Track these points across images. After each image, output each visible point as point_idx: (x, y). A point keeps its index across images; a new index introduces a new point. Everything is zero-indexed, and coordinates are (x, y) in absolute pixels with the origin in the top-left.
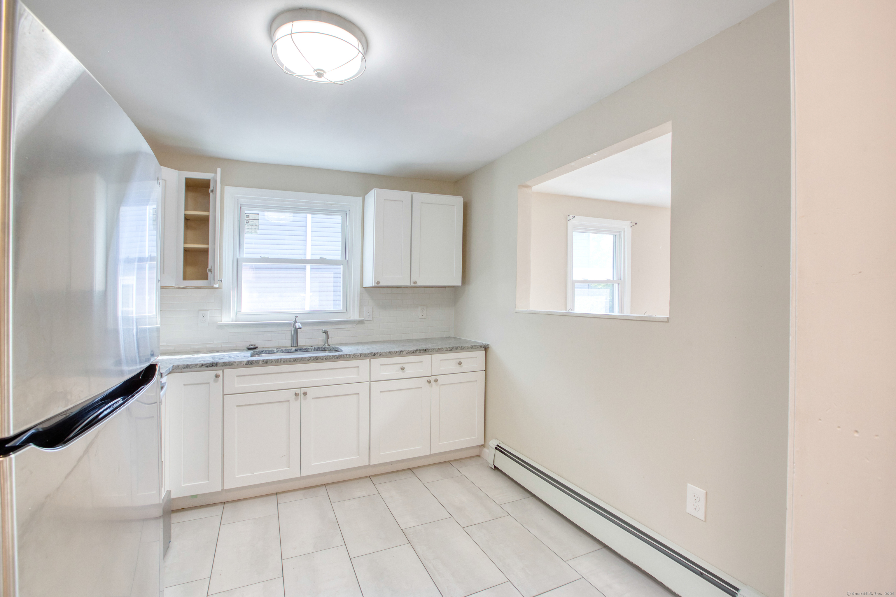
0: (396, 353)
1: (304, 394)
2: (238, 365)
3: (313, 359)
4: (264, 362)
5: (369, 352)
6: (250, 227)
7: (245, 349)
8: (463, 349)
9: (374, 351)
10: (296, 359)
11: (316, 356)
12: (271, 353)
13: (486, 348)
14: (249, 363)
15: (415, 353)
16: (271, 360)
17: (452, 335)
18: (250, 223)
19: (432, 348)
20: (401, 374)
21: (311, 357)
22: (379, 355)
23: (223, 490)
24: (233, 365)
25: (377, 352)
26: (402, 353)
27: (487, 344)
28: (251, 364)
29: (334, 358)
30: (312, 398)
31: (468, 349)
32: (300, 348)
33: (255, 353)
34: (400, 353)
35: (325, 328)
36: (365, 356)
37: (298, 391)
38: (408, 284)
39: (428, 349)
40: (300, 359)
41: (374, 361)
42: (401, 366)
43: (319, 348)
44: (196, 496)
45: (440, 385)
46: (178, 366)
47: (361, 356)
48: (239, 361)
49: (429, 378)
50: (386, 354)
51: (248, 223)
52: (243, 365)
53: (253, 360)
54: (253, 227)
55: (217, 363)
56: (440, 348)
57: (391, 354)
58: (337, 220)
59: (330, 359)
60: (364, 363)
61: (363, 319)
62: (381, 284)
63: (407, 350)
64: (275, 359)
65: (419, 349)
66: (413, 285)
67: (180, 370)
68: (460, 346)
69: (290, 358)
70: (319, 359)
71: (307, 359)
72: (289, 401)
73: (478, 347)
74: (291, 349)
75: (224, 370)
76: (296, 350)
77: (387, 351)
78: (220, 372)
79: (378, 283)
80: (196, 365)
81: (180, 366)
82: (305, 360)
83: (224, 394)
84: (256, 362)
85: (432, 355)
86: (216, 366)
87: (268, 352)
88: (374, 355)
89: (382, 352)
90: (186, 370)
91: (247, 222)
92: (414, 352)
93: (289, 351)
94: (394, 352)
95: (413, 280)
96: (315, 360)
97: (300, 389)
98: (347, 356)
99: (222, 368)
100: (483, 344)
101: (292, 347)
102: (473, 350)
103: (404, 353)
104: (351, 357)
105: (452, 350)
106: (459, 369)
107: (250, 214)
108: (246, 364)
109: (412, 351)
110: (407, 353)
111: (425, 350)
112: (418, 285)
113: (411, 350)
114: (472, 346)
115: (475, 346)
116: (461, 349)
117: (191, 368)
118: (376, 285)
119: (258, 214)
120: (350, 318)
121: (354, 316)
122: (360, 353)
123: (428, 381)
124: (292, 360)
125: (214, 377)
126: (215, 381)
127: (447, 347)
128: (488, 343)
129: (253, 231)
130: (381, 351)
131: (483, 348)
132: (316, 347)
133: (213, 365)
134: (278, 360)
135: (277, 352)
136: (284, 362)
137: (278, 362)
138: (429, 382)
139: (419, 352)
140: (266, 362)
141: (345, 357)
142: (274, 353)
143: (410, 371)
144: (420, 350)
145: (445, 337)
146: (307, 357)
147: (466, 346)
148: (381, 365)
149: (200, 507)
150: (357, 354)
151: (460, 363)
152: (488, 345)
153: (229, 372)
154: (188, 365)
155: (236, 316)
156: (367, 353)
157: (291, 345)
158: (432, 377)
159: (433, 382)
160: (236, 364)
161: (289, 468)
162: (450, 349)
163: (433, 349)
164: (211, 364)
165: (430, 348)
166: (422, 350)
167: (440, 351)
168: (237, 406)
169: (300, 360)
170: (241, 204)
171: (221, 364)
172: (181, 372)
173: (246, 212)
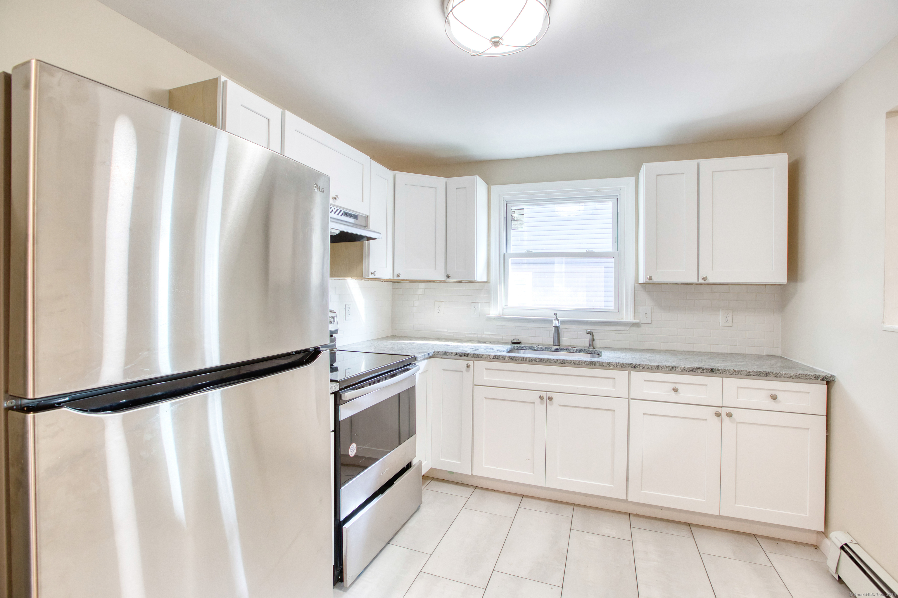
0: (665, 368)
1: (550, 399)
2: (486, 358)
3: (559, 362)
4: (509, 358)
5: (629, 363)
6: (516, 222)
7: (508, 343)
8: (781, 377)
9: (635, 362)
10: (541, 360)
11: (563, 360)
12: (531, 349)
13: (829, 382)
14: (496, 358)
15: (695, 372)
16: (517, 357)
17: (779, 353)
18: (516, 219)
19: (722, 368)
20: (673, 397)
21: (557, 360)
22: (641, 368)
23: (472, 474)
24: (482, 357)
25: (639, 364)
26: (674, 369)
27: (829, 376)
28: (498, 359)
29: (584, 364)
30: (559, 405)
31: (789, 377)
32: (561, 347)
33: (516, 348)
34: (672, 369)
35: (590, 328)
36: (622, 367)
37: (544, 394)
38: (694, 280)
39: (717, 369)
40: (546, 360)
41: (634, 374)
42: (674, 386)
43: (581, 350)
44: (452, 473)
45: (737, 422)
46: (438, 352)
47: (618, 367)
48: (487, 355)
49: (719, 410)
50: (651, 367)
51: (514, 219)
52: (491, 359)
53: (500, 356)
54: (519, 222)
55: (468, 353)
56: (736, 370)
57: (658, 369)
58: (608, 206)
59: (579, 364)
60: (623, 374)
61: (638, 321)
62: (655, 280)
63: (683, 366)
64: (520, 357)
65: (701, 367)
66: (703, 281)
67: (440, 356)
68: (774, 372)
69: (536, 358)
70: (567, 363)
71: (554, 361)
72: (534, 403)
73: (812, 377)
74: (551, 348)
75: (475, 361)
76: (557, 350)
77: (653, 364)
78: (471, 363)
79: (650, 278)
80: (452, 353)
81: (439, 352)
82: (551, 361)
83: (475, 383)
84: (502, 358)
85: (723, 378)
86: (468, 357)
87: (528, 348)
88: (635, 367)
89: (646, 365)
90: (444, 356)
91: (513, 217)
92: (693, 371)
93: (549, 350)
94: (663, 367)
95: (702, 275)
96: (562, 363)
97: (546, 392)
98: (599, 363)
99: (473, 359)
100: (822, 374)
101: (553, 345)
102: (799, 380)
103: (677, 370)
104: (605, 366)
105: (759, 376)
106: (771, 405)
107: (516, 210)
108: (493, 358)
109: (691, 369)
110: (682, 371)
111: (712, 370)
112: (711, 281)
113: (688, 367)
114: (798, 375)
115: (804, 374)
116: (776, 377)
117: (448, 355)
118: (648, 281)
119: (523, 209)
120: (622, 319)
121: (628, 316)
122: (616, 362)
123: (716, 413)
124: (538, 361)
125: (466, 367)
126: (468, 371)
127: (750, 371)
128: (833, 374)
129: (519, 226)
130: (646, 363)
131: (822, 380)
132: (579, 348)
133: (465, 355)
134: (523, 358)
135: (537, 349)
136: (529, 361)
137: (523, 361)
138: (718, 415)
139: (702, 371)
140: (511, 359)
141: (598, 364)
142: (534, 350)
143: (686, 394)
144: (703, 369)
145: (764, 354)
146: (553, 359)
147: (787, 372)
148: (645, 381)
149: (457, 483)
150: (612, 363)
151: (774, 398)
152: (832, 376)
153: (479, 364)
154: (445, 352)
155: (503, 310)
156: (625, 363)
157: (552, 343)
158: (723, 408)
159: (724, 416)
160: (484, 357)
161: (533, 474)
162: (755, 374)
163: (724, 370)
164: (464, 354)
165: (719, 369)
166: (706, 369)
167: (736, 374)
168: (485, 398)
169: (546, 362)
170: (507, 201)
171: (471, 355)
172: (442, 358)
173: (513, 208)
